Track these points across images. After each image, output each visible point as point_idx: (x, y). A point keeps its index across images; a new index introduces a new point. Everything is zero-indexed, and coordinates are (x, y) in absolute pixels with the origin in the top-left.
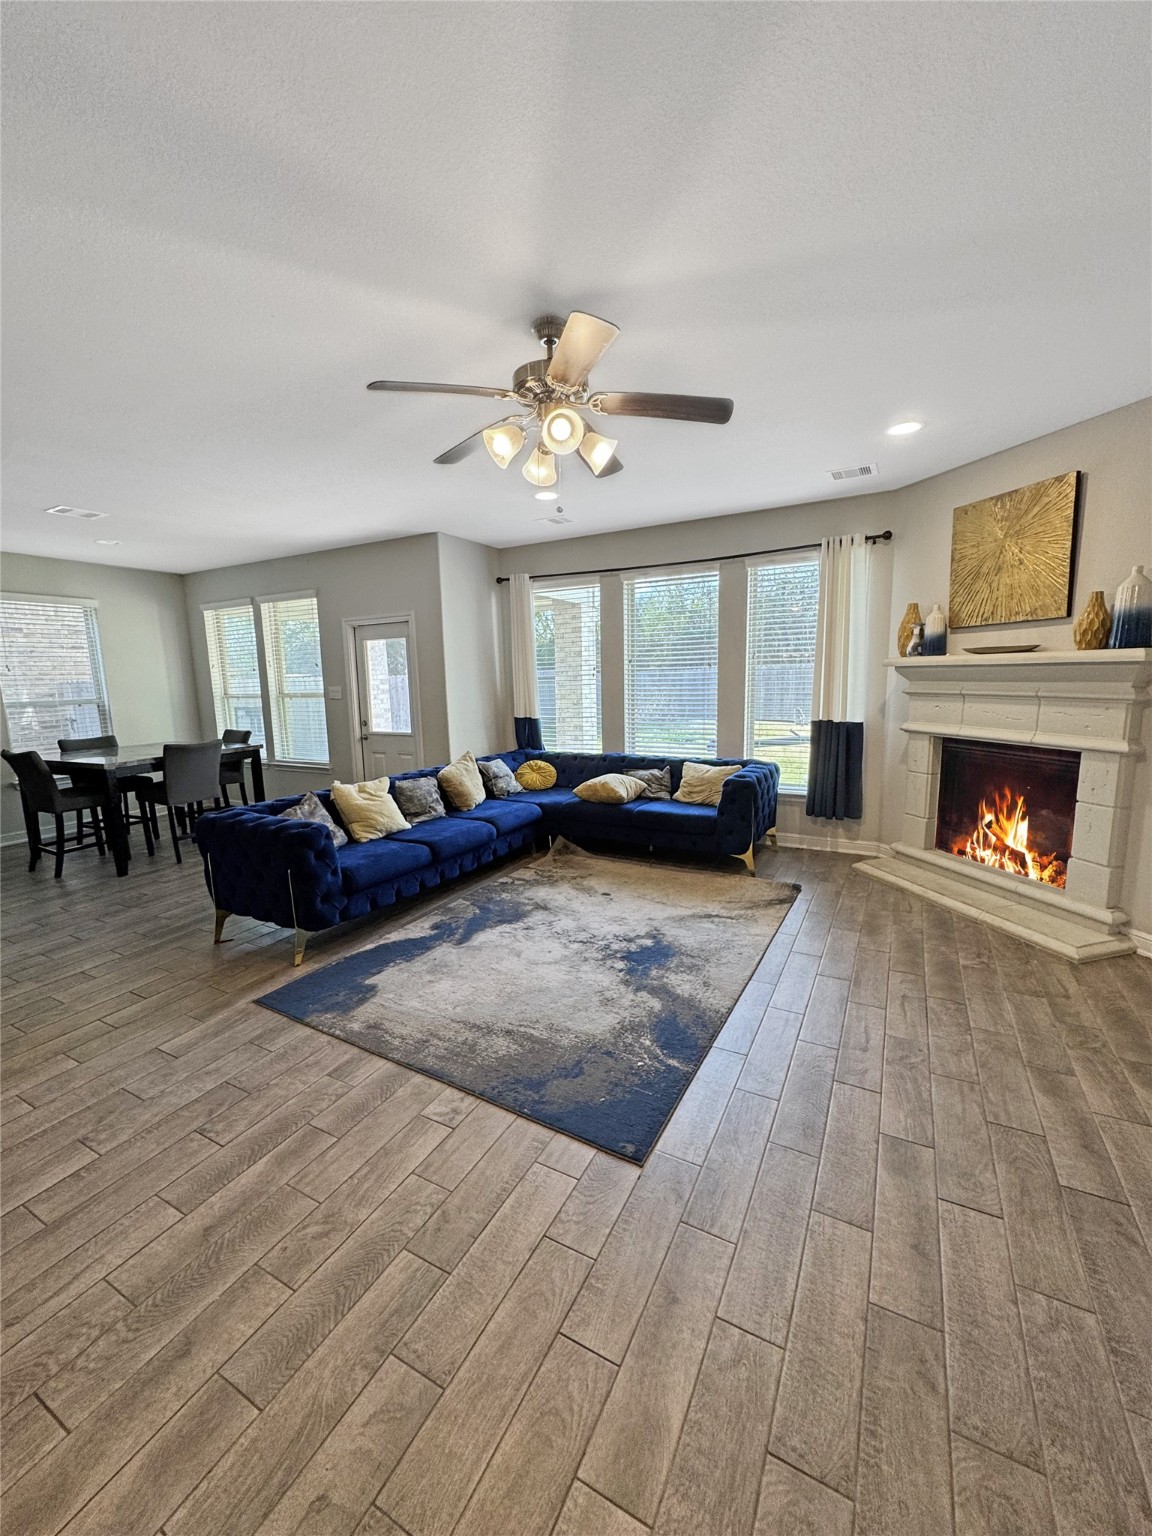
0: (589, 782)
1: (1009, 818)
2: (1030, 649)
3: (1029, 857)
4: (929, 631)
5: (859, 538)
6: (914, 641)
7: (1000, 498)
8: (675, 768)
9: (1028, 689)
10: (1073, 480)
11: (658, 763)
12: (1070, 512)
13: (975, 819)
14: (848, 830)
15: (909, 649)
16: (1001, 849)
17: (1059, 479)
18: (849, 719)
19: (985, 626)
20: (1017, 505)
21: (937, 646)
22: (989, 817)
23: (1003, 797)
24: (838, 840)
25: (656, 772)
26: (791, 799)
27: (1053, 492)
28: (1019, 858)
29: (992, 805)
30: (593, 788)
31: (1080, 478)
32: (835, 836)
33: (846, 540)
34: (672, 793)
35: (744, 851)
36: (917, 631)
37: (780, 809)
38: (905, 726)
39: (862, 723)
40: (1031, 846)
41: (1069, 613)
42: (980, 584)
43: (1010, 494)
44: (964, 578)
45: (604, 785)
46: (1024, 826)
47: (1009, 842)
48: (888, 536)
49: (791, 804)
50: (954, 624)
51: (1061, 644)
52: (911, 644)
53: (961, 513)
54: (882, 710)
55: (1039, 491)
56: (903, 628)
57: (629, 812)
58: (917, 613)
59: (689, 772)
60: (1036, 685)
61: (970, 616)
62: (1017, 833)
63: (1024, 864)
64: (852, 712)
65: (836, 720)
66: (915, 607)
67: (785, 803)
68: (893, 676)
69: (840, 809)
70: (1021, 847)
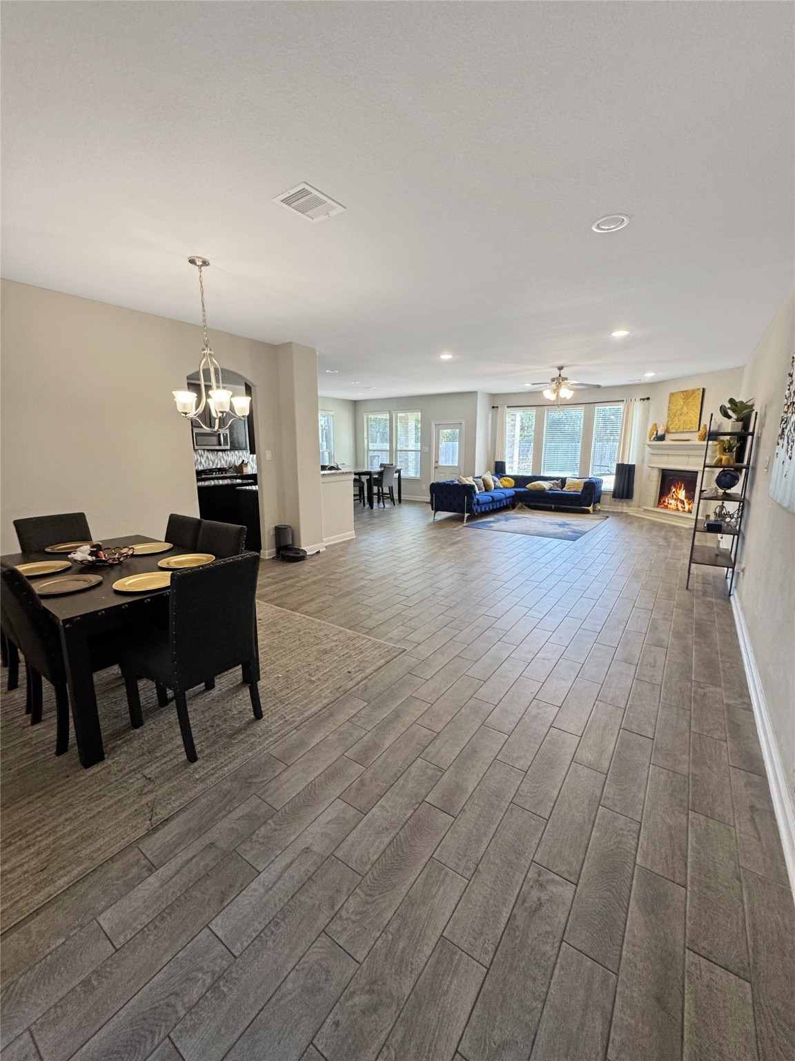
0: (532, 483)
1: (680, 490)
2: (688, 440)
3: (685, 502)
4: (659, 433)
5: (638, 399)
6: (654, 436)
7: (682, 392)
8: (563, 481)
9: (685, 453)
10: (702, 390)
11: (557, 479)
12: (700, 400)
13: (670, 490)
14: (627, 504)
15: (652, 439)
16: (677, 499)
17: (699, 389)
18: (630, 463)
19: (676, 433)
20: (687, 395)
21: (662, 438)
22: (674, 490)
23: (678, 484)
24: (623, 507)
25: (555, 481)
26: (606, 493)
27: (697, 392)
28: (682, 502)
29: (675, 486)
30: (534, 485)
31: (704, 390)
32: (622, 506)
33: (633, 399)
34: (562, 489)
35: (590, 506)
36: (655, 433)
37: (602, 496)
38: (650, 465)
39: (634, 465)
40: (686, 497)
41: (699, 430)
42: (676, 419)
43: (686, 391)
44: (671, 416)
45: (538, 484)
46: (684, 492)
47: (680, 497)
48: (648, 399)
49: (606, 494)
50: (667, 431)
51: (695, 439)
52: (653, 437)
53: (672, 394)
54: (643, 460)
55: (693, 391)
56: (651, 432)
57: (548, 493)
58: (656, 427)
59: (568, 481)
60: (688, 451)
61: (672, 429)
62: (682, 494)
63: (684, 504)
64: (630, 460)
65: (626, 463)
66: (656, 424)
67: (604, 494)
68: (647, 448)
69: (625, 496)
70: (683, 498)
